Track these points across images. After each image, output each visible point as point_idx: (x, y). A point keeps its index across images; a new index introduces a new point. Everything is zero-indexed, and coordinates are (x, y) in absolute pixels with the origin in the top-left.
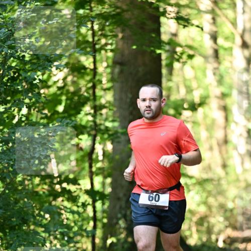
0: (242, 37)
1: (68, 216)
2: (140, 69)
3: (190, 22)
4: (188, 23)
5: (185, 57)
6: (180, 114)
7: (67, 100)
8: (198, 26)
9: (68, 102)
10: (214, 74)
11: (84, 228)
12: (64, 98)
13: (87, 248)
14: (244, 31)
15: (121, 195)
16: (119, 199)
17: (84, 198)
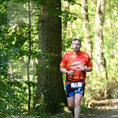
0: (99, 9)
1: (17, 93)
2: (51, 24)
3: (75, 2)
4: (74, 3)
5: (72, 19)
6: (70, 46)
7: (17, 39)
8: (79, 4)
9: (17, 40)
10: (86, 27)
11: (25, 99)
12: (15, 38)
13: (26, 108)
14: (100, 6)
15: (42, 84)
16: (41, 85)
17: (25, 85)
